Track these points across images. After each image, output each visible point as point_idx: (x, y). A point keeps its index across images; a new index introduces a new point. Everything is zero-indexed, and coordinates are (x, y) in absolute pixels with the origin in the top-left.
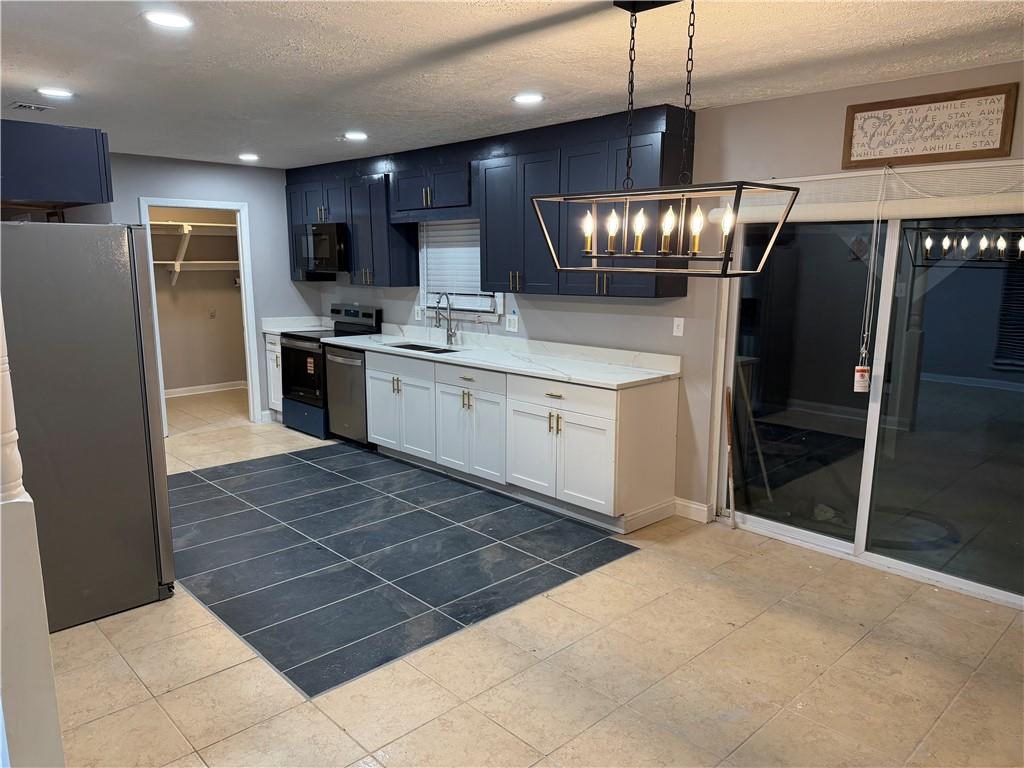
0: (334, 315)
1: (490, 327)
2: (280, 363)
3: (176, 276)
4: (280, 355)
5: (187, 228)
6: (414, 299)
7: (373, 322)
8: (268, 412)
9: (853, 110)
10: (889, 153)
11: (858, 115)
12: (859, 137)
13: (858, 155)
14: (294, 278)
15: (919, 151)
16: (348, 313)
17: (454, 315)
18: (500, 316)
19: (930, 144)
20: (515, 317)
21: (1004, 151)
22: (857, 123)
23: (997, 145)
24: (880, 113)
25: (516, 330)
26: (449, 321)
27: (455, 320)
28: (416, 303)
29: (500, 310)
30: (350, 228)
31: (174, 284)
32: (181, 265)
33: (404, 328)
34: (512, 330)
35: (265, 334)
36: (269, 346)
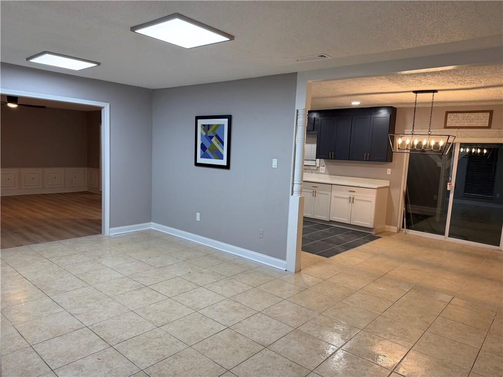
1: (313, 171)
9: (447, 113)
10: (458, 125)
11: (449, 114)
12: (449, 120)
13: (448, 124)
15: (466, 125)
18: (318, 167)
19: (469, 123)
20: (324, 168)
21: (489, 127)
22: (448, 116)
23: (487, 125)
24: (455, 114)
25: (324, 172)
29: (318, 165)
34: (322, 172)
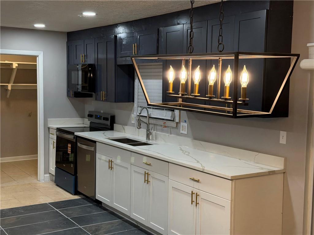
0: (89, 118)
1: (171, 129)
2: (55, 146)
3: (9, 93)
4: (55, 141)
5: (15, 65)
6: (131, 110)
7: (108, 123)
8: (48, 175)
14: (68, 95)
16: (97, 117)
17: (151, 121)
18: (177, 123)
20: (186, 125)
25: (186, 133)
26: (148, 125)
27: (152, 124)
28: (132, 112)
29: (177, 120)
30: (96, 66)
31: (8, 96)
32: (12, 86)
33: (126, 127)
34: (183, 132)
35: (49, 128)
36: (51, 136)
